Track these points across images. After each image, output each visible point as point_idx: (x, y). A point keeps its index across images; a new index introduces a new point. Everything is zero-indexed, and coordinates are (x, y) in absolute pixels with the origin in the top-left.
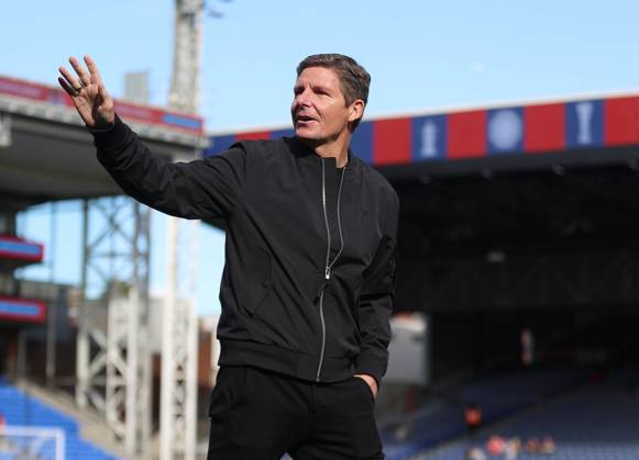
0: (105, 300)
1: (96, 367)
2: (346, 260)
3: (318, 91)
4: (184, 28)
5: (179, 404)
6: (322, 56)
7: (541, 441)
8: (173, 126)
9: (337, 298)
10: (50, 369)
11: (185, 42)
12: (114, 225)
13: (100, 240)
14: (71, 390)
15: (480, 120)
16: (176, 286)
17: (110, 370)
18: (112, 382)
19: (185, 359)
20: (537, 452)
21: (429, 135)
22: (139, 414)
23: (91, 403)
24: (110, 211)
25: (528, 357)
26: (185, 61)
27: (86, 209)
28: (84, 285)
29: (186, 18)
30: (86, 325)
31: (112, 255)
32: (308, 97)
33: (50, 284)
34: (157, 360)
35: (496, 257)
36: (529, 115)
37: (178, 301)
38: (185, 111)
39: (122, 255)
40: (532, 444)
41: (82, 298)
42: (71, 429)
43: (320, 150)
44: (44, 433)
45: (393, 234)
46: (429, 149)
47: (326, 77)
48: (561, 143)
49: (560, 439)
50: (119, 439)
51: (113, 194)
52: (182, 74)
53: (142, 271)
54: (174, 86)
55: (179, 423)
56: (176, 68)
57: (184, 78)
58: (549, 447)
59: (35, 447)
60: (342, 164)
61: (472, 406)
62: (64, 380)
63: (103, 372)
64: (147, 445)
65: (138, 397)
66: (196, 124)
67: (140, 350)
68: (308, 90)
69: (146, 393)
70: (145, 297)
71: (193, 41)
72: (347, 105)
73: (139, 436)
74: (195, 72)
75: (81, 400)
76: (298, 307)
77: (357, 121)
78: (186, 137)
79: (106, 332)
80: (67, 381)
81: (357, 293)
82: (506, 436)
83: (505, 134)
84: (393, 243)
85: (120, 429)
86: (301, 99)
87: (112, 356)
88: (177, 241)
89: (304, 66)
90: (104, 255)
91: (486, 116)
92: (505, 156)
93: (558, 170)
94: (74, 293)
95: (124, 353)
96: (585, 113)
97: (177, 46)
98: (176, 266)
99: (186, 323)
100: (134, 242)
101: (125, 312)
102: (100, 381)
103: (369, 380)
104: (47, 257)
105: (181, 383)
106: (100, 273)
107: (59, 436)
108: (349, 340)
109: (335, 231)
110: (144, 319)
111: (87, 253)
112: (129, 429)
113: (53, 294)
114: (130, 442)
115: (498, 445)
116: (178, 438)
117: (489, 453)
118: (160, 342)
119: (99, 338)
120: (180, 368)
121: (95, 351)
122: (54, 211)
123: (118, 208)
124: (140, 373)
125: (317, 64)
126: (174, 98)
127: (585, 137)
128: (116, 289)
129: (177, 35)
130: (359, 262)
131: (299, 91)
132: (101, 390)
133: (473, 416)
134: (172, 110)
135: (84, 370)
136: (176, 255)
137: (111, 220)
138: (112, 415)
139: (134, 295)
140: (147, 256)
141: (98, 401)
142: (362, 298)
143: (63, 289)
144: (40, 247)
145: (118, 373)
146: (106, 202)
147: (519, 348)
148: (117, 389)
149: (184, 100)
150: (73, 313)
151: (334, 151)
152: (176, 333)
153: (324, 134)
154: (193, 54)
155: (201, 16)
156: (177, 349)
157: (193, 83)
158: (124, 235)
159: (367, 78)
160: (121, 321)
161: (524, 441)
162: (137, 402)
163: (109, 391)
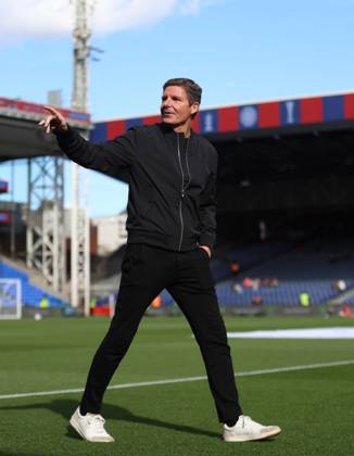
0: (40, 211)
1: (37, 246)
2: (193, 186)
3: (175, 99)
4: (79, 67)
5: (81, 264)
6: (176, 80)
7: (271, 279)
8: (74, 118)
9: (189, 207)
10: (13, 248)
11: (79, 74)
12: (44, 171)
13: (37, 179)
14: (24, 259)
15: (236, 111)
16: (78, 203)
17: (44, 248)
18: (45, 254)
19: (84, 240)
20: (269, 286)
21: (209, 120)
22: (60, 271)
23: (34, 265)
24: (42, 164)
25: (263, 235)
26: (80, 84)
27: (29, 163)
28: (29, 203)
29: (80, 61)
30: (31, 224)
31: (44, 187)
32: (170, 102)
33: (12, 203)
34: (69, 242)
35: (245, 183)
36: (261, 109)
37: (79, 211)
38: (81, 111)
39: (49, 187)
40: (266, 282)
41: (29, 210)
42: (24, 279)
43: (176, 130)
44: (10, 282)
45: (215, 172)
46: (209, 128)
47: (179, 91)
48: (277, 123)
49: (282, 278)
50: (50, 283)
51: (44, 155)
52: (79, 91)
53: (60, 195)
54: (75, 97)
55: (81, 275)
56: (75, 88)
57: (80, 93)
58: (275, 282)
59: (6, 289)
60: (187, 136)
61: (235, 262)
62: (20, 253)
63: (40, 248)
64: (65, 287)
65: (59, 261)
66: (87, 117)
67: (60, 237)
68: (169, 98)
69: (63, 259)
70: (62, 209)
71: (84, 74)
72: (190, 105)
73: (60, 282)
74: (85, 90)
75: (29, 264)
76: (168, 212)
77: (195, 114)
78: (81, 124)
79: (41, 227)
80: (21, 254)
81: (198, 204)
82: (253, 277)
83: (249, 119)
84: (215, 177)
85: (50, 278)
86: (166, 103)
87: (45, 240)
88: (78, 179)
89: (167, 85)
90: (39, 187)
91: (239, 109)
92: (249, 130)
93: (277, 137)
94: (24, 208)
95: (51, 238)
96: (290, 107)
97: (75, 77)
98: (77, 192)
99: (84, 222)
100: (55, 180)
101: (51, 216)
102: (39, 253)
103: (206, 248)
104: (10, 188)
105: (81, 253)
106: (38, 197)
107: (18, 283)
108: (196, 229)
109: (185, 171)
110: (62, 220)
111: (30, 186)
112: (55, 279)
113: (13, 208)
114: (56, 285)
115: (248, 282)
116: (80, 282)
117: (244, 287)
118: (70, 232)
119: (38, 231)
120: (81, 246)
121: (36, 237)
122: (13, 165)
123: (46, 163)
124: (60, 249)
125: (174, 85)
126: (74, 104)
127: (290, 120)
128: (46, 205)
129: (75, 71)
130: (199, 187)
131: (165, 98)
132: (40, 258)
133: (235, 267)
134: (73, 110)
135: (30, 248)
136: (78, 186)
137: (43, 169)
138: (46, 271)
139: (56, 208)
140: (62, 187)
141: (38, 264)
142: (201, 206)
143: (19, 205)
144: (6, 184)
145: (48, 249)
146: (40, 159)
147: (259, 231)
148: (49, 257)
149: (80, 105)
150: (24, 218)
151: (183, 129)
152: (78, 228)
153: (178, 121)
154: (84, 80)
155: (88, 60)
156: (79, 235)
157: (84, 95)
158: (50, 177)
159: (200, 90)
160: (49, 222)
161: (262, 280)
162: (59, 264)
163: (44, 259)
